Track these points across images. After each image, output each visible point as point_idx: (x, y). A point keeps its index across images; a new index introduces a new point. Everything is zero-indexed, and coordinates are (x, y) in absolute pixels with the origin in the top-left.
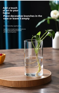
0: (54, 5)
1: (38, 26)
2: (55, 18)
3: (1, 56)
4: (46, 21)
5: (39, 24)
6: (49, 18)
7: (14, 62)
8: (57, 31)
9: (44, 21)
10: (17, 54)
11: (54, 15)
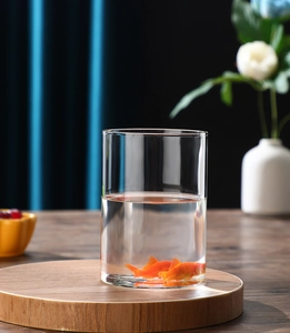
0: (251, 20)
1: (183, 111)
2: (258, 77)
3: (17, 220)
4: (216, 89)
5: (186, 101)
6: (228, 75)
7: (71, 251)
8: (261, 137)
9: (206, 87)
10: (86, 227)
11: (254, 65)
